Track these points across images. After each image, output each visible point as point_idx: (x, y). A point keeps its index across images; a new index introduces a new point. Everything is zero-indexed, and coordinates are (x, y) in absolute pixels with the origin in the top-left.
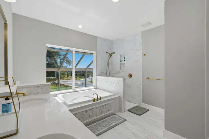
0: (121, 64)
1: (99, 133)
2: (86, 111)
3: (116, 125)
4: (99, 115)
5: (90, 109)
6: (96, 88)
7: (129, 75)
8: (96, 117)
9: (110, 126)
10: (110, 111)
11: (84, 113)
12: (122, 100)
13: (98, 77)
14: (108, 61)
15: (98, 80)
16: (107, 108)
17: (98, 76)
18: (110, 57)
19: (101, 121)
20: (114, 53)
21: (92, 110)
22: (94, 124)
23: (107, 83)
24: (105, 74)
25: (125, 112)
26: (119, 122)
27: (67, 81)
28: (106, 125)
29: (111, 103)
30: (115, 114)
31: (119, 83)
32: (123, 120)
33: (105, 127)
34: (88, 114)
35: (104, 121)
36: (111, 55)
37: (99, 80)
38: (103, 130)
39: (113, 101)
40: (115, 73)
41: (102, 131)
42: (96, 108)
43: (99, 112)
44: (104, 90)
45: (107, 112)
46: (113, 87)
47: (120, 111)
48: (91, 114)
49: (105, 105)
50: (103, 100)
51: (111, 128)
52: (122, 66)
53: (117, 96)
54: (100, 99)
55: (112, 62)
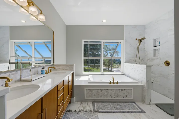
0: (155, 50)
1: (106, 111)
2: (101, 90)
3: (128, 112)
4: (114, 97)
5: (105, 90)
6: (123, 74)
7: (165, 63)
8: (111, 98)
9: (121, 110)
10: (128, 97)
11: (99, 91)
12: (145, 90)
13: (126, 64)
14: (138, 48)
15: (125, 67)
16: (124, 94)
17: (125, 62)
18: (140, 43)
19: (115, 103)
20: (144, 38)
21: (107, 90)
22: (108, 103)
23: (132, 69)
24: (134, 61)
25: (150, 104)
26: (133, 111)
27: (116, 69)
28: (117, 108)
29: (130, 89)
30: (135, 103)
31: (142, 71)
32: (140, 110)
33: (115, 109)
34: (102, 93)
35: (118, 104)
36: (140, 41)
37: (127, 67)
38: (112, 110)
39: (132, 88)
40: (148, 61)
41: (110, 110)
42: (111, 90)
43: (114, 94)
44: (130, 77)
45: (124, 97)
46: (137, 74)
47: (143, 101)
48: (106, 94)
49: (122, 90)
50: (119, 84)
51: (120, 112)
52: (157, 52)
53: (139, 84)
54: (117, 83)
55: (145, 49)
